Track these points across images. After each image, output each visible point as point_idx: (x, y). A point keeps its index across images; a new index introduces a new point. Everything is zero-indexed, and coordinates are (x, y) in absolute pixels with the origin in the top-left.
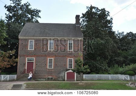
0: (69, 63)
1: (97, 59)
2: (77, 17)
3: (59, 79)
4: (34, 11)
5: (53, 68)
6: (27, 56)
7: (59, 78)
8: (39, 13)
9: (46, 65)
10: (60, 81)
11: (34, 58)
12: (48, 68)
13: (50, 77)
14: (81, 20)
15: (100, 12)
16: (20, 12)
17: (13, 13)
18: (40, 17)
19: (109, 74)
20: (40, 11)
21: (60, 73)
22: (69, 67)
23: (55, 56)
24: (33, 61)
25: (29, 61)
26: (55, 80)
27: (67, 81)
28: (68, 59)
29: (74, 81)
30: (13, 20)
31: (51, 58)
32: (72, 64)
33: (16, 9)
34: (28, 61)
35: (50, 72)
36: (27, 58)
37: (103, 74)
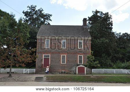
0: (79, 59)
1: (103, 55)
2: (85, 20)
3: (71, 73)
4: (46, 16)
5: (65, 63)
6: (44, 54)
7: (71, 71)
8: (50, 17)
9: (60, 60)
10: (72, 74)
11: (50, 55)
12: (61, 63)
13: (63, 71)
14: (87, 22)
15: (104, 15)
16: (35, 16)
17: (29, 17)
18: (51, 20)
19: (114, 68)
20: (51, 15)
21: (71, 68)
22: (79, 63)
23: (68, 53)
24: (49, 57)
25: (46, 57)
26: (67, 74)
27: (78, 74)
28: (78, 56)
29: (84, 74)
30: (29, 23)
31: (64, 55)
32: (82, 60)
33: (32, 14)
34: (44, 57)
35: (63, 67)
36: (44, 55)
37: (108, 68)
